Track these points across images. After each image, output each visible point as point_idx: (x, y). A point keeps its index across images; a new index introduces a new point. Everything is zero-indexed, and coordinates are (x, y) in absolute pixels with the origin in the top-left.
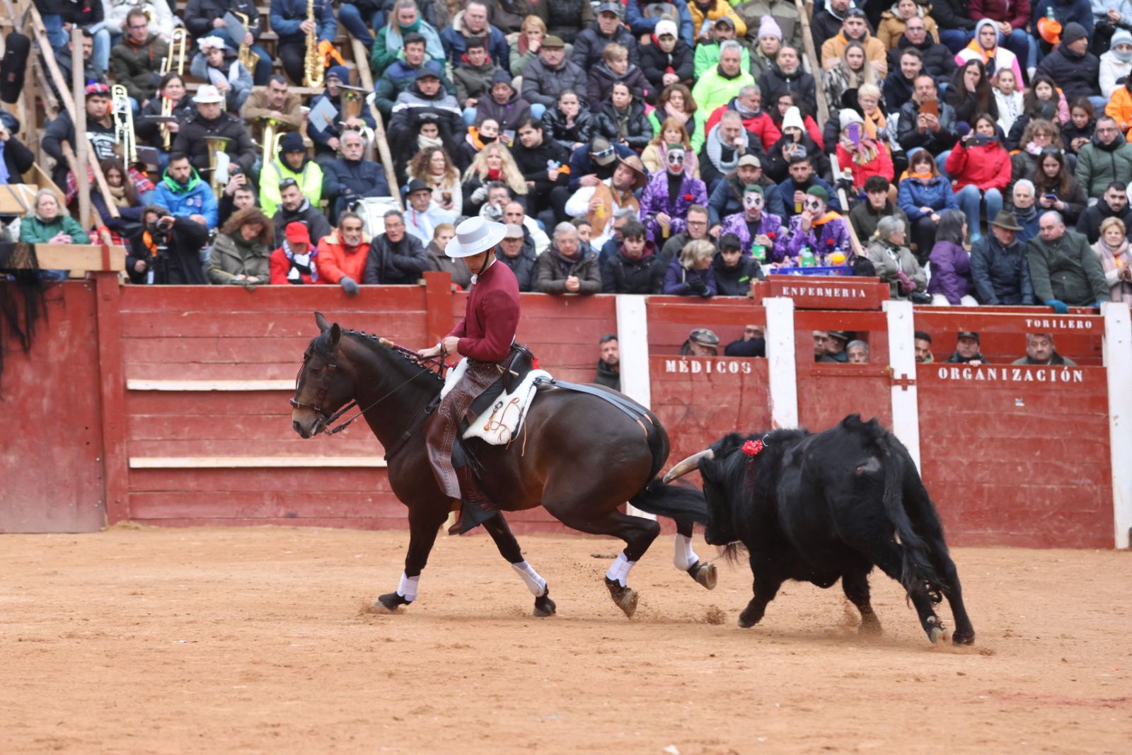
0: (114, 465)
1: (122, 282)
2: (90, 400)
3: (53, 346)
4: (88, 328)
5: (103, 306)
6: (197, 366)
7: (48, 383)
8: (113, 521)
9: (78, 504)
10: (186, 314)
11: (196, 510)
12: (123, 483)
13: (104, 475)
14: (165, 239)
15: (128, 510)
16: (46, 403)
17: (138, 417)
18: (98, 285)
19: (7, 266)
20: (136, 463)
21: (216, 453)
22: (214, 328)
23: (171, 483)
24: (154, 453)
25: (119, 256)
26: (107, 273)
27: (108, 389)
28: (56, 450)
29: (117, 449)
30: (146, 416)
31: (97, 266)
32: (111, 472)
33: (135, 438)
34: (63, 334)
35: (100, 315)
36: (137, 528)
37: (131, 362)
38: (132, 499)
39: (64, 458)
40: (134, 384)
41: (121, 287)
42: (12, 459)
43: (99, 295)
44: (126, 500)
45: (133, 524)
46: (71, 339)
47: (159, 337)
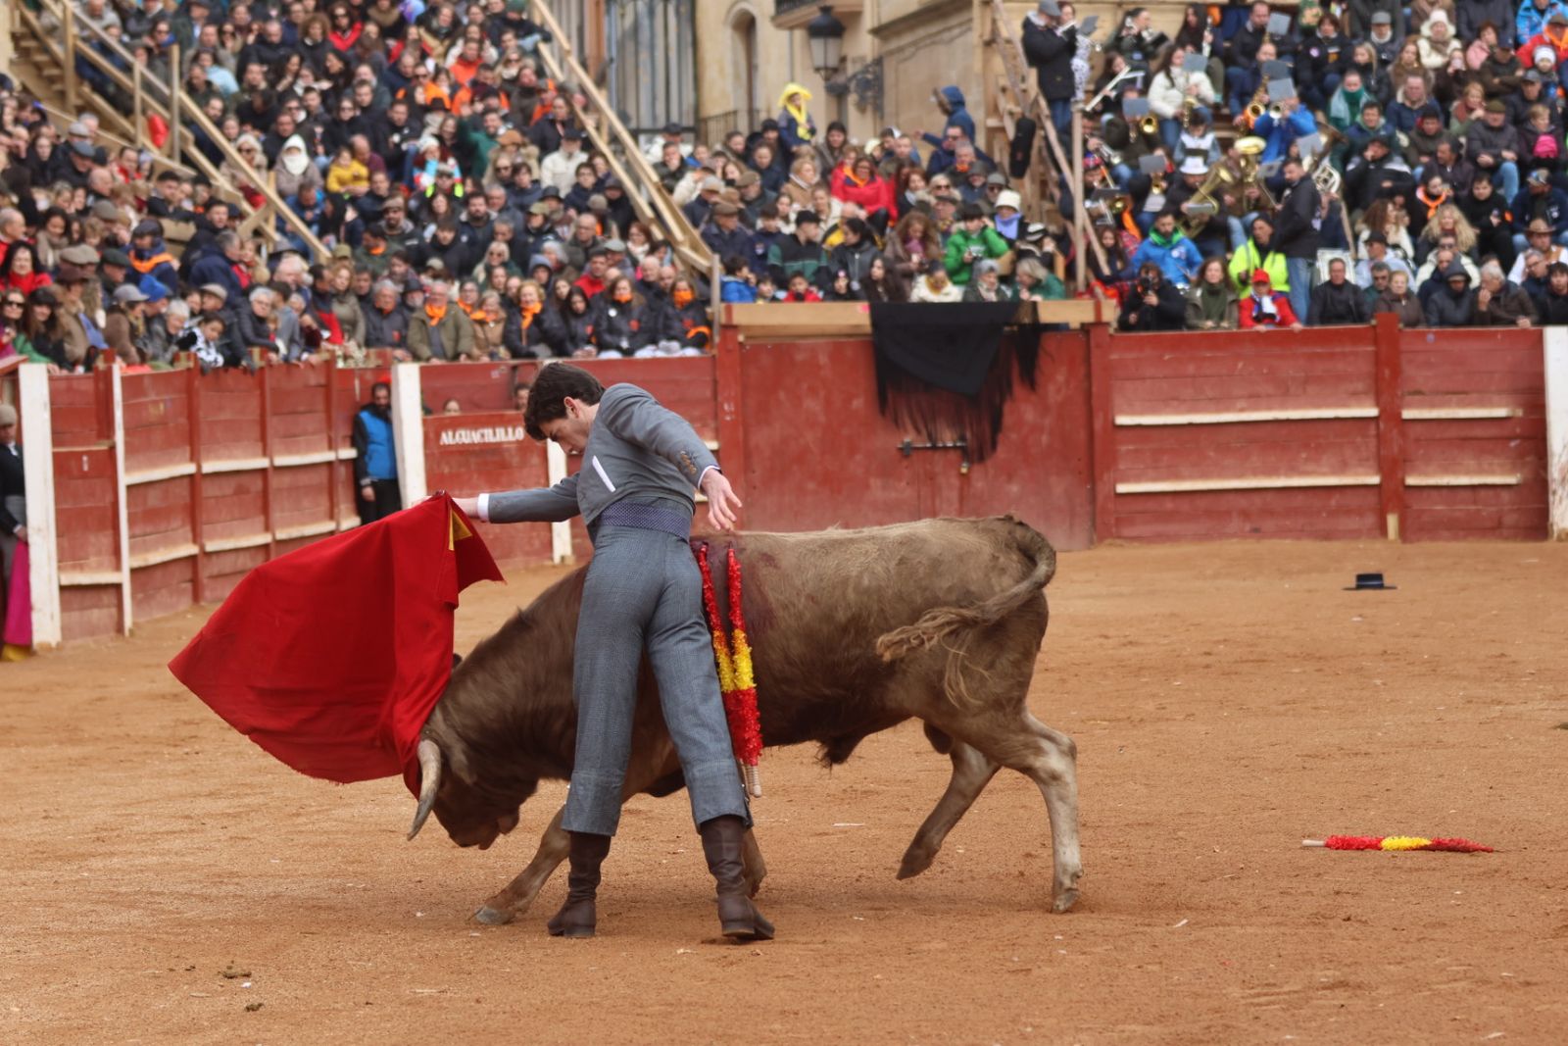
0: (1102, 490)
1: (1111, 331)
2: (1082, 435)
3: (1051, 388)
4: (1082, 371)
5: (1095, 353)
6: (1175, 403)
7: (1048, 422)
8: (1101, 539)
9: (1072, 525)
10: (1167, 357)
11: (1172, 528)
12: (1111, 506)
13: (1093, 499)
15: (1114, 530)
16: (1045, 439)
17: (1124, 448)
18: (1092, 335)
19: (1013, 320)
20: (1122, 488)
21: (1191, 477)
22: (1191, 369)
23: (1151, 505)
24: (1138, 479)
25: (1111, 312)
26: (1099, 323)
27: (1098, 424)
28: (1053, 479)
29: (1105, 477)
30: (1131, 447)
31: (1088, 316)
32: (1100, 498)
33: (1122, 466)
34: (1060, 378)
35: (1094, 361)
36: (1121, 546)
37: (1118, 400)
38: (1118, 520)
39: (1059, 486)
40: (1122, 420)
41: (1111, 336)
42: (1014, 488)
43: (1093, 345)
44: (1113, 521)
45: (1119, 541)
46: (1067, 382)
47: (1144, 379)
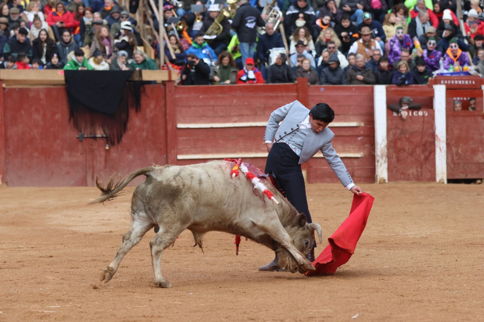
0: (171, 157)
1: (176, 84)
2: (162, 133)
3: (148, 111)
4: (162, 103)
5: (168, 94)
6: (205, 118)
7: (146, 126)
10: (201, 97)
13: (167, 162)
14: (194, 67)
16: (145, 134)
17: (181, 139)
18: (167, 86)
19: (131, 79)
20: (180, 157)
21: (212, 152)
22: (212, 102)
24: (187, 153)
25: (176, 76)
26: (170, 81)
27: (169, 127)
28: (148, 153)
29: (172, 152)
30: (184, 138)
31: (166, 78)
32: (170, 161)
33: (180, 147)
34: (152, 106)
35: (167, 98)
37: (179, 117)
39: (151, 156)
40: (180, 126)
41: (176, 87)
42: (131, 157)
43: (167, 90)
46: (155, 108)
47: (190, 107)
